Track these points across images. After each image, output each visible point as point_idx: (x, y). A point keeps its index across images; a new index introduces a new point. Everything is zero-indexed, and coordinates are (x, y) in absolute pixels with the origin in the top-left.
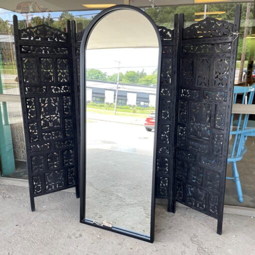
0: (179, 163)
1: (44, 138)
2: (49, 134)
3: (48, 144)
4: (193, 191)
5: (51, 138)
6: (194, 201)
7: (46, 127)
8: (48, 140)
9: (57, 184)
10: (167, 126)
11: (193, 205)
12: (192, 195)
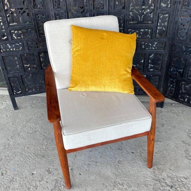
0: (175, 59)
1: (14, 36)
2: (20, 32)
3: (20, 43)
4: (188, 88)
5: (22, 37)
6: (187, 97)
7: (15, 24)
8: (19, 39)
9: (38, 86)
10: (165, 16)
11: (185, 102)
12: (186, 92)
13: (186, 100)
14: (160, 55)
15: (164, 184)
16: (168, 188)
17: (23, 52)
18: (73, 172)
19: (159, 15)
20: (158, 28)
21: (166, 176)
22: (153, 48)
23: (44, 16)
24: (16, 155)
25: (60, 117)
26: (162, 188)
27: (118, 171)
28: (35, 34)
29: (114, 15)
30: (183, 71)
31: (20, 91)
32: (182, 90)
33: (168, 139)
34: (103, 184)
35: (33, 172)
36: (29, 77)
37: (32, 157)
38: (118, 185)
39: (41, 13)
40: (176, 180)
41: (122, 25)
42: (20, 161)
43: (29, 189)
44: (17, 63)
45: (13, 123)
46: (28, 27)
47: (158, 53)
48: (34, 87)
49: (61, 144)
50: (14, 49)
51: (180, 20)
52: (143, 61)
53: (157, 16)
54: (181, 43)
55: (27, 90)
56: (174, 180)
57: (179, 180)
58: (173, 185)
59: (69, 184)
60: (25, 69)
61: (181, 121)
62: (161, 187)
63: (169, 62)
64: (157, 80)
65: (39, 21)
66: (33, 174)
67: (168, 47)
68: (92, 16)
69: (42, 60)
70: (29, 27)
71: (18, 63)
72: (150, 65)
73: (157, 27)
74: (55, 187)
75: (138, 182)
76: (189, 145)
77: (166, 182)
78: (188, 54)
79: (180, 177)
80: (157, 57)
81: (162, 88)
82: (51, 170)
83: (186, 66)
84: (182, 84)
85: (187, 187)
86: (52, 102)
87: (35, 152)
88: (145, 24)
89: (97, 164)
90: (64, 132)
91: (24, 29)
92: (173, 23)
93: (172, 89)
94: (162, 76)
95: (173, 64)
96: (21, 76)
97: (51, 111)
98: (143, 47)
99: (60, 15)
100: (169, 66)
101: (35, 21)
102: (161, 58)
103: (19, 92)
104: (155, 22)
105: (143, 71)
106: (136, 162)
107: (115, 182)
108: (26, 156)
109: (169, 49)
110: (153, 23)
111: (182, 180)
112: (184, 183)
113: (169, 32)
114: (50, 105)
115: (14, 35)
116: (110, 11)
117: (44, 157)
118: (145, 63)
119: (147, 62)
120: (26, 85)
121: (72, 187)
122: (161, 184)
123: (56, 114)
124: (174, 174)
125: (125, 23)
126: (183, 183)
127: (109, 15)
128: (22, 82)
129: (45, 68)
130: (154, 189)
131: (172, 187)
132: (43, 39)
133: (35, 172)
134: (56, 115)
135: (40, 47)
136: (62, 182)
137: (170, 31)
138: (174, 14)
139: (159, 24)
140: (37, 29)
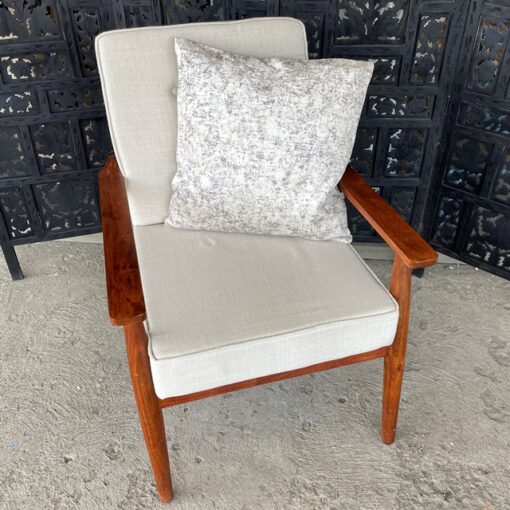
1: (10, 73)
2: (26, 61)
3: (26, 93)
4: (495, 225)
5: (33, 75)
6: (489, 250)
7: (11, 36)
8: (24, 80)
9: (78, 215)
10: (438, 21)
11: (485, 262)
12: (488, 234)
13: (487, 258)
14: (420, 131)
15: (426, 488)
16: (438, 499)
17: (36, 119)
18: (178, 454)
19: (420, 18)
20: (418, 55)
21: (431, 464)
22: (402, 113)
23: (96, 16)
24: (19, 408)
25: (143, 310)
26: (420, 499)
27: (301, 453)
28: (71, 68)
29: (295, 16)
30: (482, 178)
31: (29, 229)
32: (477, 230)
33: (437, 363)
34: (262, 488)
35: (67, 456)
36: (53, 190)
37: (66, 414)
38: (303, 490)
39: (86, 7)
40: (458, 477)
41: (318, 45)
42: (31, 425)
43: (56, 502)
44: (19, 149)
45: (10, 318)
46: (50, 46)
47: (415, 126)
48: (68, 217)
49: (146, 383)
50: (11, 110)
51: (479, 34)
52: (371, 148)
53: (417, 21)
54: (480, 98)
55: (48, 224)
56: (454, 476)
57: (468, 477)
58: (449, 489)
59: (167, 488)
60: (41, 167)
61: (473, 314)
62: (419, 496)
63: (443, 151)
64: (411, 201)
65: (80, 29)
66: (67, 461)
67: (442, 109)
68: (231, 19)
69: (88, 141)
70: (53, 48)
71: (22, 148)
72: (391, 159)
73: (414, 53)
74: (128, 498)
75: (357, 483)
76: (494, 381)
77: (432, 483)
78: (498, 129)
79: (469, 468)
80: (411, 138)
81: (421, 225)
82: (116, 449)
83: (491, 165)
84: (477, 214)
85: (488, 496)
86: (122, 265)
87: (71, 398)
88: (380, 42)
89: (245, 432)
90: (155, 349)
91: (38, 53)
92: (458, 44)
93: (449, 225)
94: (425, 190)
95: (454, 158)
96: (31, 186)
97: (118, 291)
98: (374, 109)
99: (142, 12)
100: (442, 164)
101: (70, 30)
102: (423, 140)
103: (26, 232)
104: (410, 38)
105: (372, 176)
106: (351, 428)
107: (293, 484)
108: (47, 411)
109: (445, 114)
110: (403, 40)
111: (476, 476)
112: (480, 484)
113: (448, 68)
114: (116, 274)
115: (9, 68)
116: (284, 5)
117: (98, 413)
118: (379, 153)
119: (382, 151)
120: (44, 210)
121: (176, 496)
122: (418, 487)
123: (133, 301)
124: (455, 461)
125: (326, 39)
126: (477, 486)
127: (279, 16)
128: (33, 204)
129: (97, 163)
130: (399, 502)
131: (447, 496)
132: (92, 82)
133: (71, 456)
134: (134, 305)
135: (85, 104)
136: (149, 483)
137: (451, 66)
138: (464, 17)
139: (419, 46)
140: (75, 51)
